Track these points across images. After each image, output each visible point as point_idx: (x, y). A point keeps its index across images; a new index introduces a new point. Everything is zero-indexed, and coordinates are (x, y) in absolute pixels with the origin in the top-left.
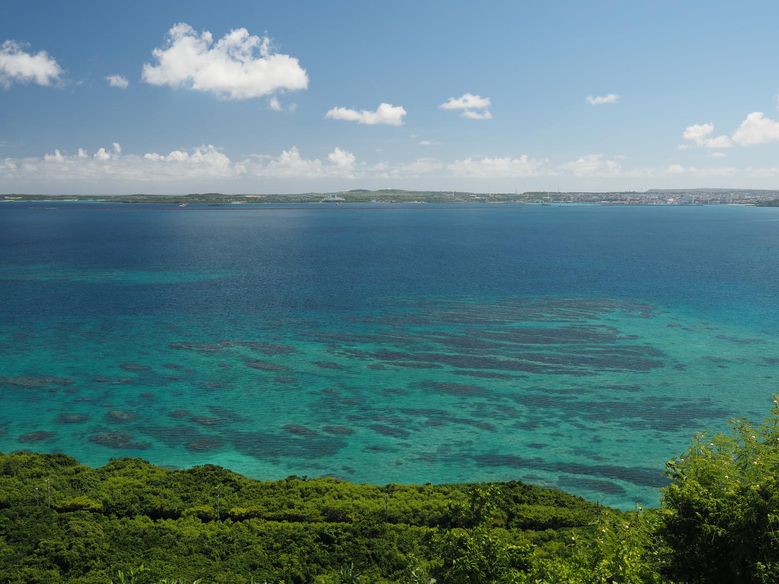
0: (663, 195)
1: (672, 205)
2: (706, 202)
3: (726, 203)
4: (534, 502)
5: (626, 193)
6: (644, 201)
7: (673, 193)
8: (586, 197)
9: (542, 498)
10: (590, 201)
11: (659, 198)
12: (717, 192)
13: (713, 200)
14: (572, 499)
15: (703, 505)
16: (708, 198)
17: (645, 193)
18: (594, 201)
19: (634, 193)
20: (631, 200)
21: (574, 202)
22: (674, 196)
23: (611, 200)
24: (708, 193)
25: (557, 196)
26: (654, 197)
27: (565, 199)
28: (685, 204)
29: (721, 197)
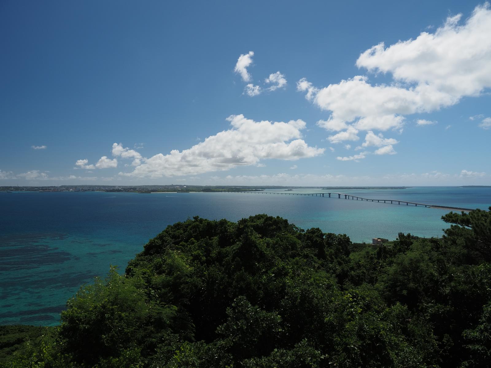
0: (68, 188)
1: (72, 191)
2: (86, 191)
3: (94, 191)
4: (7, 333)
5: (51, 187)
6: (59, 190)
7: (73, 187)
8: (32, 189)
9: (11, 331)
10: (34, 190)
11: (66, 189)
12: (90, 187)
13: (89, 189)
14: (28, 327)
15: (79, 317)
16: (86, 188)
17: (60, 187)
18: (36, 190)
19: (55, 187)
20: (53, 190)
21: (26, 191)
22: (72, 188)
23: (44, 190)
24: (87, 187)
25: (17, 188)
26: (63, 189)
27: (21, 189)
28: (77, 191)
29: (92, 188)
